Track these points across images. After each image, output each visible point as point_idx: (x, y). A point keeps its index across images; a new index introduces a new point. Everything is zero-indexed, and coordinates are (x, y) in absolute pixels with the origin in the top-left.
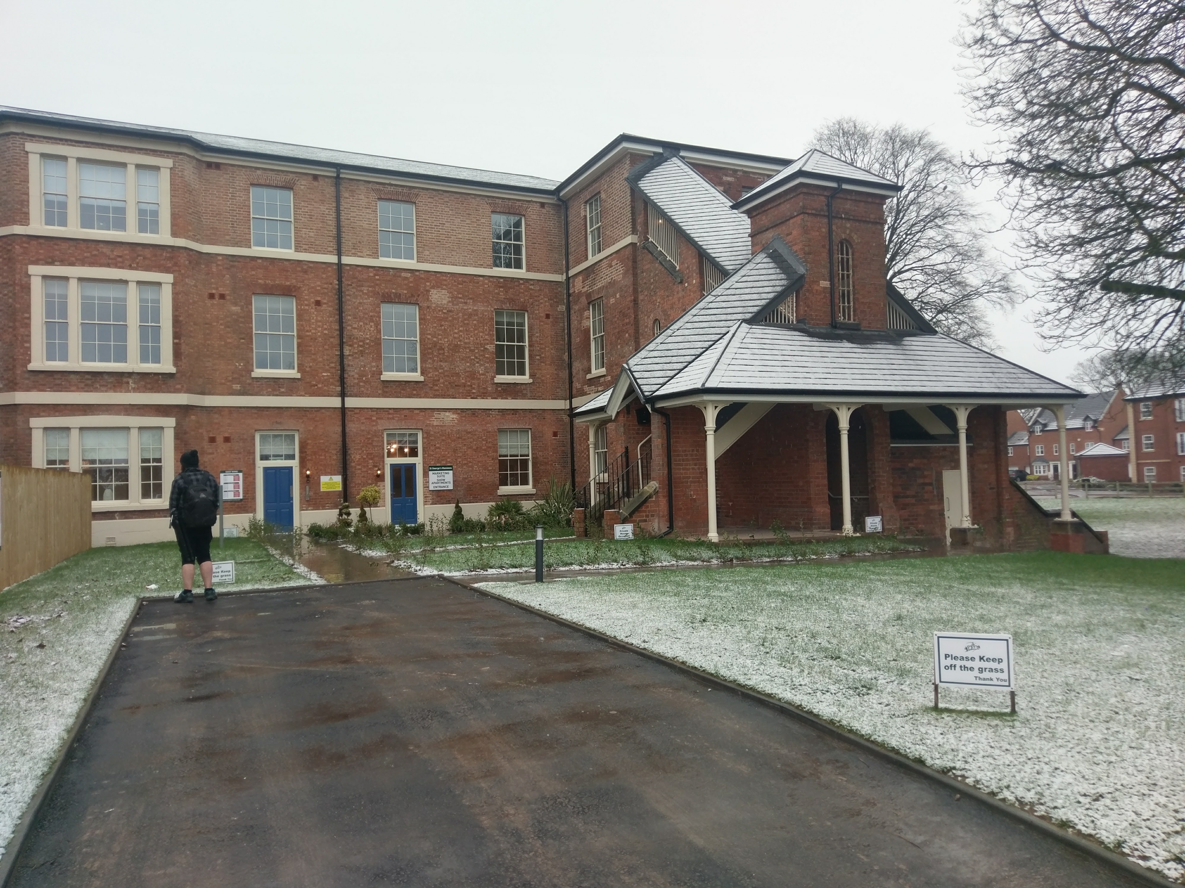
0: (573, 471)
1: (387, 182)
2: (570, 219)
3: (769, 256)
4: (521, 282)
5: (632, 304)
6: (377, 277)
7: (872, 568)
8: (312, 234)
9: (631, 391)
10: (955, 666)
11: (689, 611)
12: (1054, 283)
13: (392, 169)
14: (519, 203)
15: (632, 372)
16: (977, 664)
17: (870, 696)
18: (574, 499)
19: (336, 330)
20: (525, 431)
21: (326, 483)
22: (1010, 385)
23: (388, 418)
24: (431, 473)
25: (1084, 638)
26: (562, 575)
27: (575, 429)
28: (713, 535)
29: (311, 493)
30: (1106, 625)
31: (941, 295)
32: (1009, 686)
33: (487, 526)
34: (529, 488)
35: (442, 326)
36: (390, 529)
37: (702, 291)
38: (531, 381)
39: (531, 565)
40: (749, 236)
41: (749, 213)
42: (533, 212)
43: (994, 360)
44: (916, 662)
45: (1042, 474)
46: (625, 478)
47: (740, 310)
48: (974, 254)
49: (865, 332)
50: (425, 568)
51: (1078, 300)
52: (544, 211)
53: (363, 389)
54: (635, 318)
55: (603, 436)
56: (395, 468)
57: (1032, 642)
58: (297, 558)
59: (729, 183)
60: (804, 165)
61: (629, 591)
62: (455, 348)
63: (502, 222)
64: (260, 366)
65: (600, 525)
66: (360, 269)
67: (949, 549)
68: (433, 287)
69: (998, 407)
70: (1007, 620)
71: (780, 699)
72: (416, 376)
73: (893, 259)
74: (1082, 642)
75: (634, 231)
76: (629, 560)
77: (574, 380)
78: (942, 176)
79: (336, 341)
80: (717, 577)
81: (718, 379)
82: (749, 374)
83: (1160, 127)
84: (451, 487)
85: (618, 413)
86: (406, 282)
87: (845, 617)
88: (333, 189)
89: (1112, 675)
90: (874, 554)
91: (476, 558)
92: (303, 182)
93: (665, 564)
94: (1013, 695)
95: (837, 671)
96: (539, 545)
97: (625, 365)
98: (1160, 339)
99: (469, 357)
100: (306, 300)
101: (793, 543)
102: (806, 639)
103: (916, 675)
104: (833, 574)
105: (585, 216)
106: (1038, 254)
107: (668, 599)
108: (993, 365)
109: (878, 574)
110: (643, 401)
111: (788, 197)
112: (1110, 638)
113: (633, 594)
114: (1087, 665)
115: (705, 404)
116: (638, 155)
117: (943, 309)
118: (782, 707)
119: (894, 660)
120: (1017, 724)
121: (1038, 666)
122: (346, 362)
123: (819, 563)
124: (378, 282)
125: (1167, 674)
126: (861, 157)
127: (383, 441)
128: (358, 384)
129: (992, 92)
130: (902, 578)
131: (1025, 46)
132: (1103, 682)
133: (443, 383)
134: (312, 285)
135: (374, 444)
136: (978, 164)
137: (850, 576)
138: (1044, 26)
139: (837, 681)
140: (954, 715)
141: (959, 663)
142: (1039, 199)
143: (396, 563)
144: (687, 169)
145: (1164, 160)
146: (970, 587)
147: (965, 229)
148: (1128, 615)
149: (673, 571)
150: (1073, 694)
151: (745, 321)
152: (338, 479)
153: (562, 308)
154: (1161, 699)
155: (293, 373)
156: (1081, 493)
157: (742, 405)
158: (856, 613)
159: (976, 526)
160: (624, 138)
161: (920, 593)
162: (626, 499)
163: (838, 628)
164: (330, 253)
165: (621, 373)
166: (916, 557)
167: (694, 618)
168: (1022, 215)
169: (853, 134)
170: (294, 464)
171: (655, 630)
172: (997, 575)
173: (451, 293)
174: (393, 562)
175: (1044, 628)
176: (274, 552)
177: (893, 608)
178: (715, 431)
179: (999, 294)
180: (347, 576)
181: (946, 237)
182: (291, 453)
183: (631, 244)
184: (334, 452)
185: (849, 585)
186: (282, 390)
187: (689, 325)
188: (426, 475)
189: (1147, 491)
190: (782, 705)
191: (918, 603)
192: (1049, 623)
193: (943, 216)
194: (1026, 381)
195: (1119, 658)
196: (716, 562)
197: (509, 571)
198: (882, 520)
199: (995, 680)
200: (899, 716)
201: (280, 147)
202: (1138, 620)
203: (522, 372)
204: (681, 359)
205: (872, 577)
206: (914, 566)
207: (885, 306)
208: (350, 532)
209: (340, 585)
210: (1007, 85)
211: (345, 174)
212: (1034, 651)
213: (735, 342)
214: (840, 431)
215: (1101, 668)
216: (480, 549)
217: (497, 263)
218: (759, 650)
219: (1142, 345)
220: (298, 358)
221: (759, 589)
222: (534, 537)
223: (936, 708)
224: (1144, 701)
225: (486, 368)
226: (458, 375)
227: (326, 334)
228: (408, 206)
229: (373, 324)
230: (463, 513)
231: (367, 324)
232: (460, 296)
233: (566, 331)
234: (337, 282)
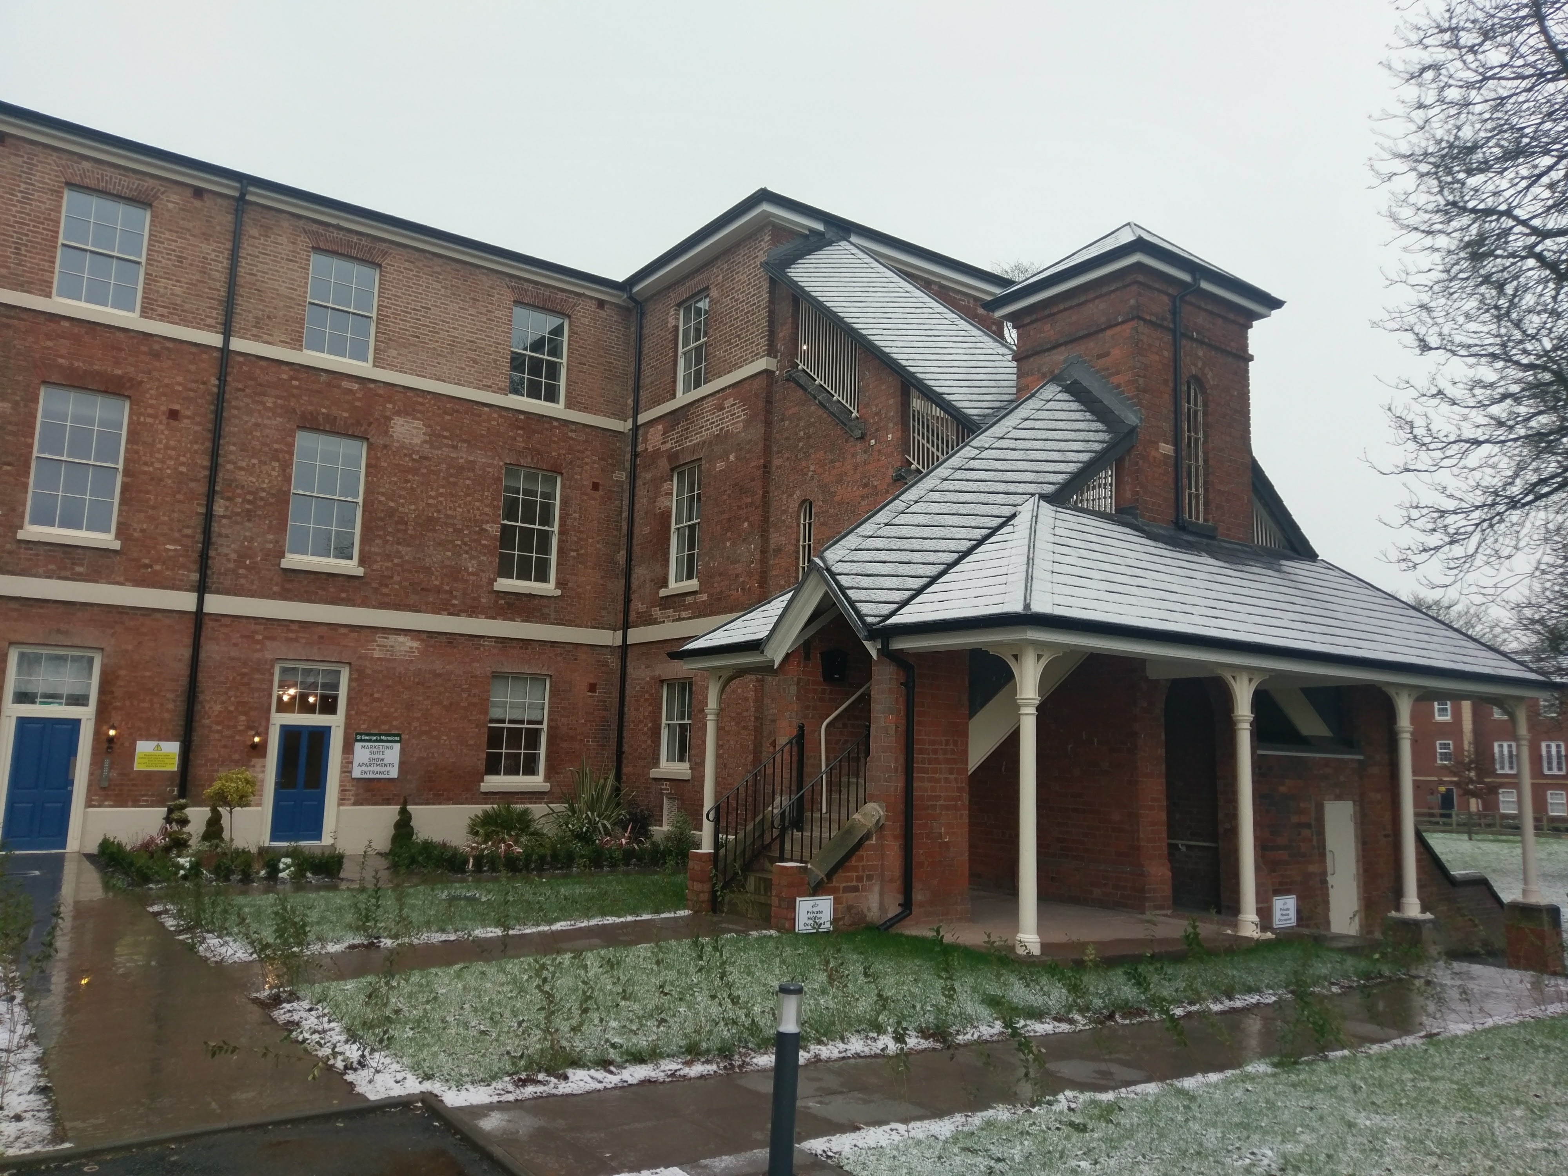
0: (620, 754)
1: (334, 221)
2: (645, 331)
3: (1067, 389)
4: (555, 424)
5: (759, 472)
6: (295, 383)
8: (178, 290)
14: (564, 296)
15: (833, 575)
19: (204, 468)
20: (538, 679)
21: (147, 756)
23: (287, 639)
24: (358, 745)
27: (628, 682)
28: (1031, 939)
29: (114, 774)
34: (537, 781)
35: (407, 481)
36: (268, 856)
38: (559, 592)
42: (585, 312)
47: (1031, 477)
49: (1225, 544)
52: (603, 314)
53: (243, 581)
54: (764, 497)
55: (680, 697)
56: (290, 734)
62: (428, 523)
63: (531, 322)
64: (38, 520)
66: (264, 363)
68: (398, 413)
72: (351, 566)
75: (771, 351)
77: (633, 596)
79: (201, 488)
84: (394, 773)
86: (349, 398)
88: (230, 218)
92: (175, 198)
97: (817, 560)
99: (452, 542)
100: (151, 406)
105: (676, 328)
110: (860, 634)
115: (1016, 647)
116: (786, 229)
122: (215, 527)
124: (295, 391)
127: (271, 681)
128: (234, 571)
133: (400, 583)
134: (166, 381)
135: (254, 685)
151: (1043, 497)
152: (172, 748)
153: (621, 476)
155: (107, 539)
159: (1428, 916)
160: (764, 196)
164: (210, 328)
170: (86, 714)
173: (429, 426)
182: (81, 691)
183: (766, 370)
184: (170, 696)
186: (79, 569)
187: (936, 496)
188: (348, 749)
203: (542, 577)
208: (181, 866)
211: (254, 196)
217: (515, 387)
220: (120, 512)
225: (480, 563)
226: (428, 570)
227: (182, 473)
228: (366, 270)
229: (276, 464)
230: (413, 823)
231: (265, 463)
232: (445, 433)
233: (625, 514)
234: (217, 382)
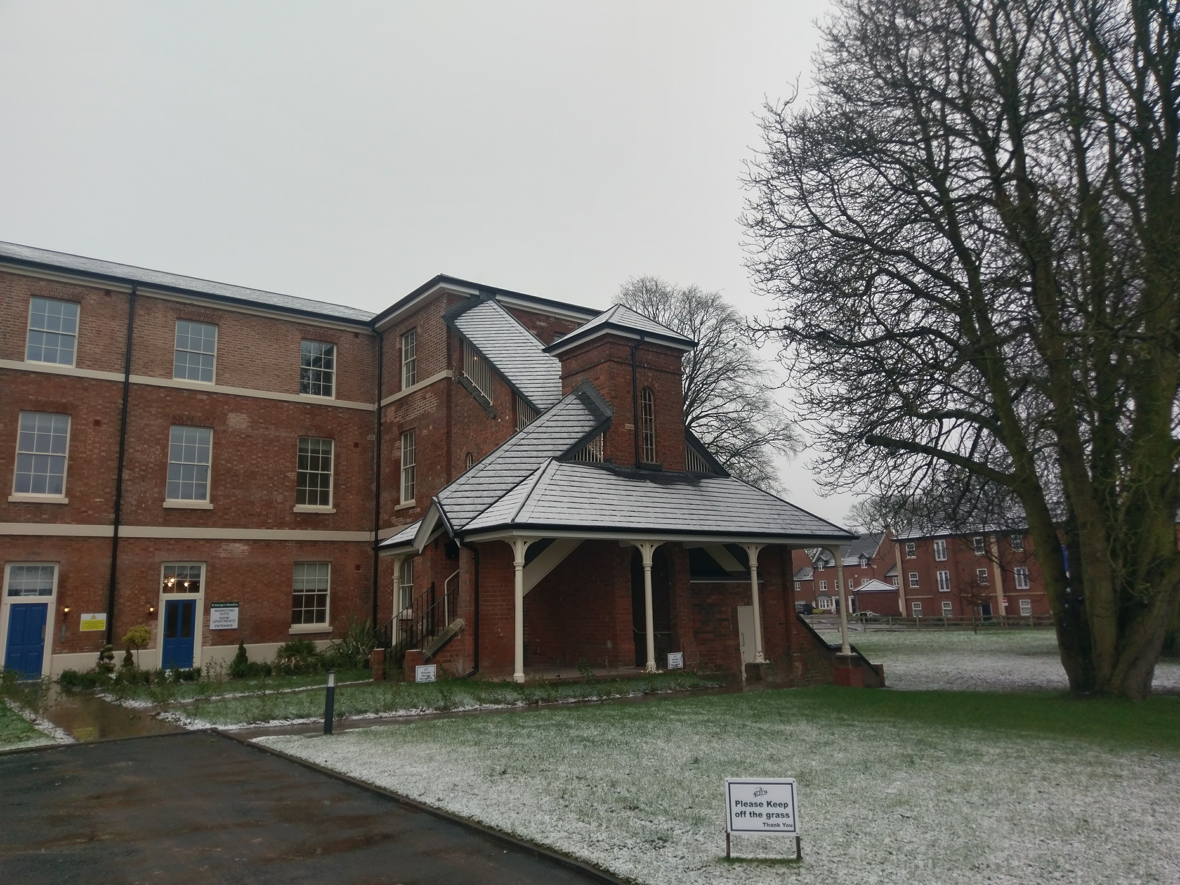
0: (375, 607)
1: (189, 302)
2: (384, 350)
3: (578, 398)
4: (330, 409)
5: (445, 437)
6: (169, 398)
7: (672, 707)
8: (98, 350)
9: (440, 524)
10: (745, 813)
11: (489, 762)
12: (827, 435)
13: (195, 289)
14: (333, 332)
15: (441, 505)
16: (765, 810)
17: (666, 849)
18: (374, 637)
19: (116, 452)
20: (325, 564)
21: (87, 622)
22: (793, 526)
23: (168, 550)
24: (213, 610)
25: (862, 776)
26: (355, 725)
27: (379, 563)
28: (519, 676)
29: (68, 634)
30: (881, 761)
31: (733, 440)
32: (795, 831)
33: (274, 670)
34: (325, 626)
35: (238, 451)
36: (160, 674)
37: (515, 427)
38: (334, 511)
39: (320, 715)
40: (560, 378)
41: (560, 357)
42: (346, 341)
43: (779, 503)
44: (711, 808)
45: (826, 608)
46: (430, 615)
47: (550, 447)
48: (761, 405)
49: (666, 474)
50: (197, 721)
51: (848, 452)
52: (358, 341)
53: (141, 517)
54: (447, 450)
55: (409, 570)
56: (171, 606)
57: (816, 782)
58: (41, 711)
59: (542, 328)
60: (610, 318)
61: (426, 741)
62: (252, 475)
63: (313, 349)
64: (19, 489)
65: (400, 667)
66: (149, 388)
67: (744, 684)
68: (231, 411)
69: (784, 547)
70: (795, 759)
71: (576, 859)
72: (205, 504)
73: (691, 405)
74: (861, 780)
75: (449, 366)
76: (429, 704)
77: (382, 511)
78: (732, 334)
79: (114, 464)
80: (521, 722)
81: (528, 515)
82: (558, 510)
83: (905, 308)
84: (235, 626)
85: (425, 547)
86: (201, 404)
87: (645, 762)
88: (127, 305)
89: (886, 814)
90: (676, 692)
91: (257, 708)
92: (94, 297)
93: (468, 708)
94: (798, 840)
95: (636, 823)
96: (330, 692)
97: (435, 498)
98: (917, 487)
99: (267, 485)
100: (84, 419)
101: (598, 681)
102: (606, 789)
103: (710, 824)
104: (636, 714)
105: (401, 349)
106: (813, 410)
107: (468, 749)
108: (779, 507)
109: (678, 713)
110: (452, 534)
111: (596, 345)
112: (884, 776)
113: (431, 745)
114: (865, 804)
115: (514, 539)
116: (455, 295)
117: (736, 453)
118: (579, 867)
119: (690, 807)
120: (802, 871)
121: (821, 807)
122: (123, 487)
123: (624, 702)
124: (169, 403)
125: (932, 810)
126: (662, 313)
127: (159, 575)
128: (135, 511)
129: (771, 266)
130: (700, 717)
131: (798, 231)
132: (879, 821)
133: (235, 512)
134: (92, 403)
135: (148, 578)
136: (760, 328)
137: (652, 717)
138: (811, 216)
139: (635, 835)
140: (744, 865)
141: (748, 809)
142: (812, 362)
143: (163, 715)
144: (502, 312)
145: (911, 335)
146: (761, 726)
147: (752, 382)
148: (900, 751)
149: (475, 716)
150: (853, 835)
151: (555, 458)
152: (102, 617)
153: (372, 437)
154: (928, 836)
155: (60, 498)
156: (859, 627)
157: (551, 540)
158: (656, 758)
159: (768, 661)
160: (441, 278)
161: (716, 733)
162: (430, 638)
163: (637, 775)
164: (117, 370)
165: (431, 506)
166: (714, 694)
167: (493, 770)
168: (798, 375)
169: (655, 292)
170: (51, 600)
171: (451, 786)
172: (785, 711)
173: (251, 417)
174: (159, 714)
175: (827, 767)
176: (13, 705)
177: (691, 750)
178: (524, 567)
179: (783, 442)
180: (103, 732)
181: (737, 388)
182: (47, 587)
183: (446, 378)
184: (100, 586)
185: (650, 726)
186: (45, 516)
187: (500, 461)
188: (207, 612)
189: (915, 625)
190: (578, 864)
191: (714, 744)
192: (832, 761)
193: (734, 370)
194: (807, 523)
195: (892, 796)
196: (521, 705)
197: (295, 722)
198: (683, 656)
199: (782, 825)
200: (693, 870)
201: (71, 259)
202: (909, 755)
203: (325, 502)
204: (492, 494)
205: (672, 717)
206: (712, 704)
207: (684, 449)
208: (111, 679)
209: (92, 743)
210: (783, 262)
211: (141, 291)
212: (818, 792)
213: (546, 479)
214: (643, 568)
215: (877, 806)
216: (263, 698)
217: (304, 389)
218: (558, 804)
219: (903, 492)
220: (67, 481)
221: (562, 734)
222: (326, 682)
223: (728, 859)
224: (914, 840)
225: (285, 496)
226: (252, 503)
227: (103, 456)
228: (210, 328)
229: (159, 447)
230: (247, 655)
231: (152, 447)
232: (261, 421)
233: (375, 461)
234: (122, 402)
